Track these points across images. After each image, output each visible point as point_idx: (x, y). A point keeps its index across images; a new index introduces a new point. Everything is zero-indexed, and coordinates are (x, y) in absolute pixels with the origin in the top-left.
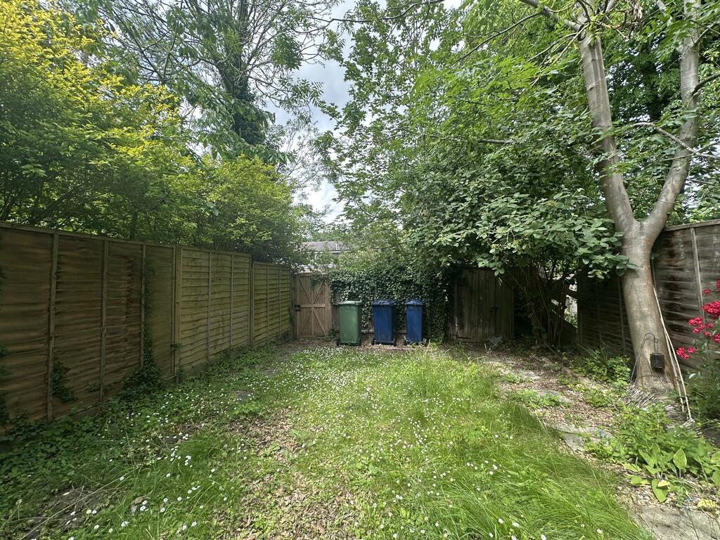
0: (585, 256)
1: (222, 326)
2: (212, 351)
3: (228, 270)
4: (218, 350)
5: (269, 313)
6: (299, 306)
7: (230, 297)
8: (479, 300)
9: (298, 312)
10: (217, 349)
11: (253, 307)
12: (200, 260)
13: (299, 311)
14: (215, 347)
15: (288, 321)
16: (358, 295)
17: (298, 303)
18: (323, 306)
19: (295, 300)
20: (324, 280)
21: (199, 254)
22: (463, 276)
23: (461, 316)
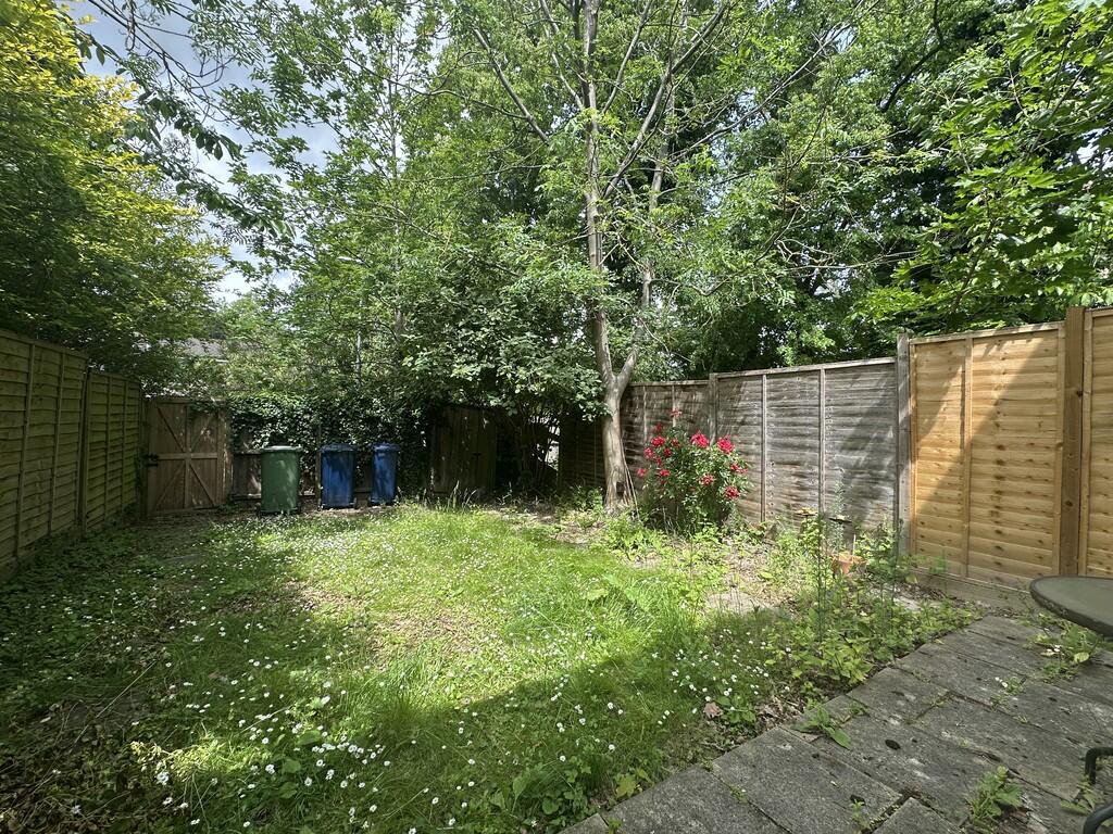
0: (582, 402)
1: (40, 491)
2: (23, 542)
3: (54, 382)
4: (32, 539)
5: (110, 468)
6: (156, 457)
7: (54, 436)
8: (460, 445)
9: (153, 470)
10: (30, 537)
11: (88, 457)
12: (18, 359)
13: (156, 465)
14: (26, 533)
15: (133, 486)
16: (287, 437)
17: (152, 451)
18: (214, 455)
19: (148, 446)
20: (216, 411)
21: (15, 345)
22: (444, 414)
23: (438, 465)
